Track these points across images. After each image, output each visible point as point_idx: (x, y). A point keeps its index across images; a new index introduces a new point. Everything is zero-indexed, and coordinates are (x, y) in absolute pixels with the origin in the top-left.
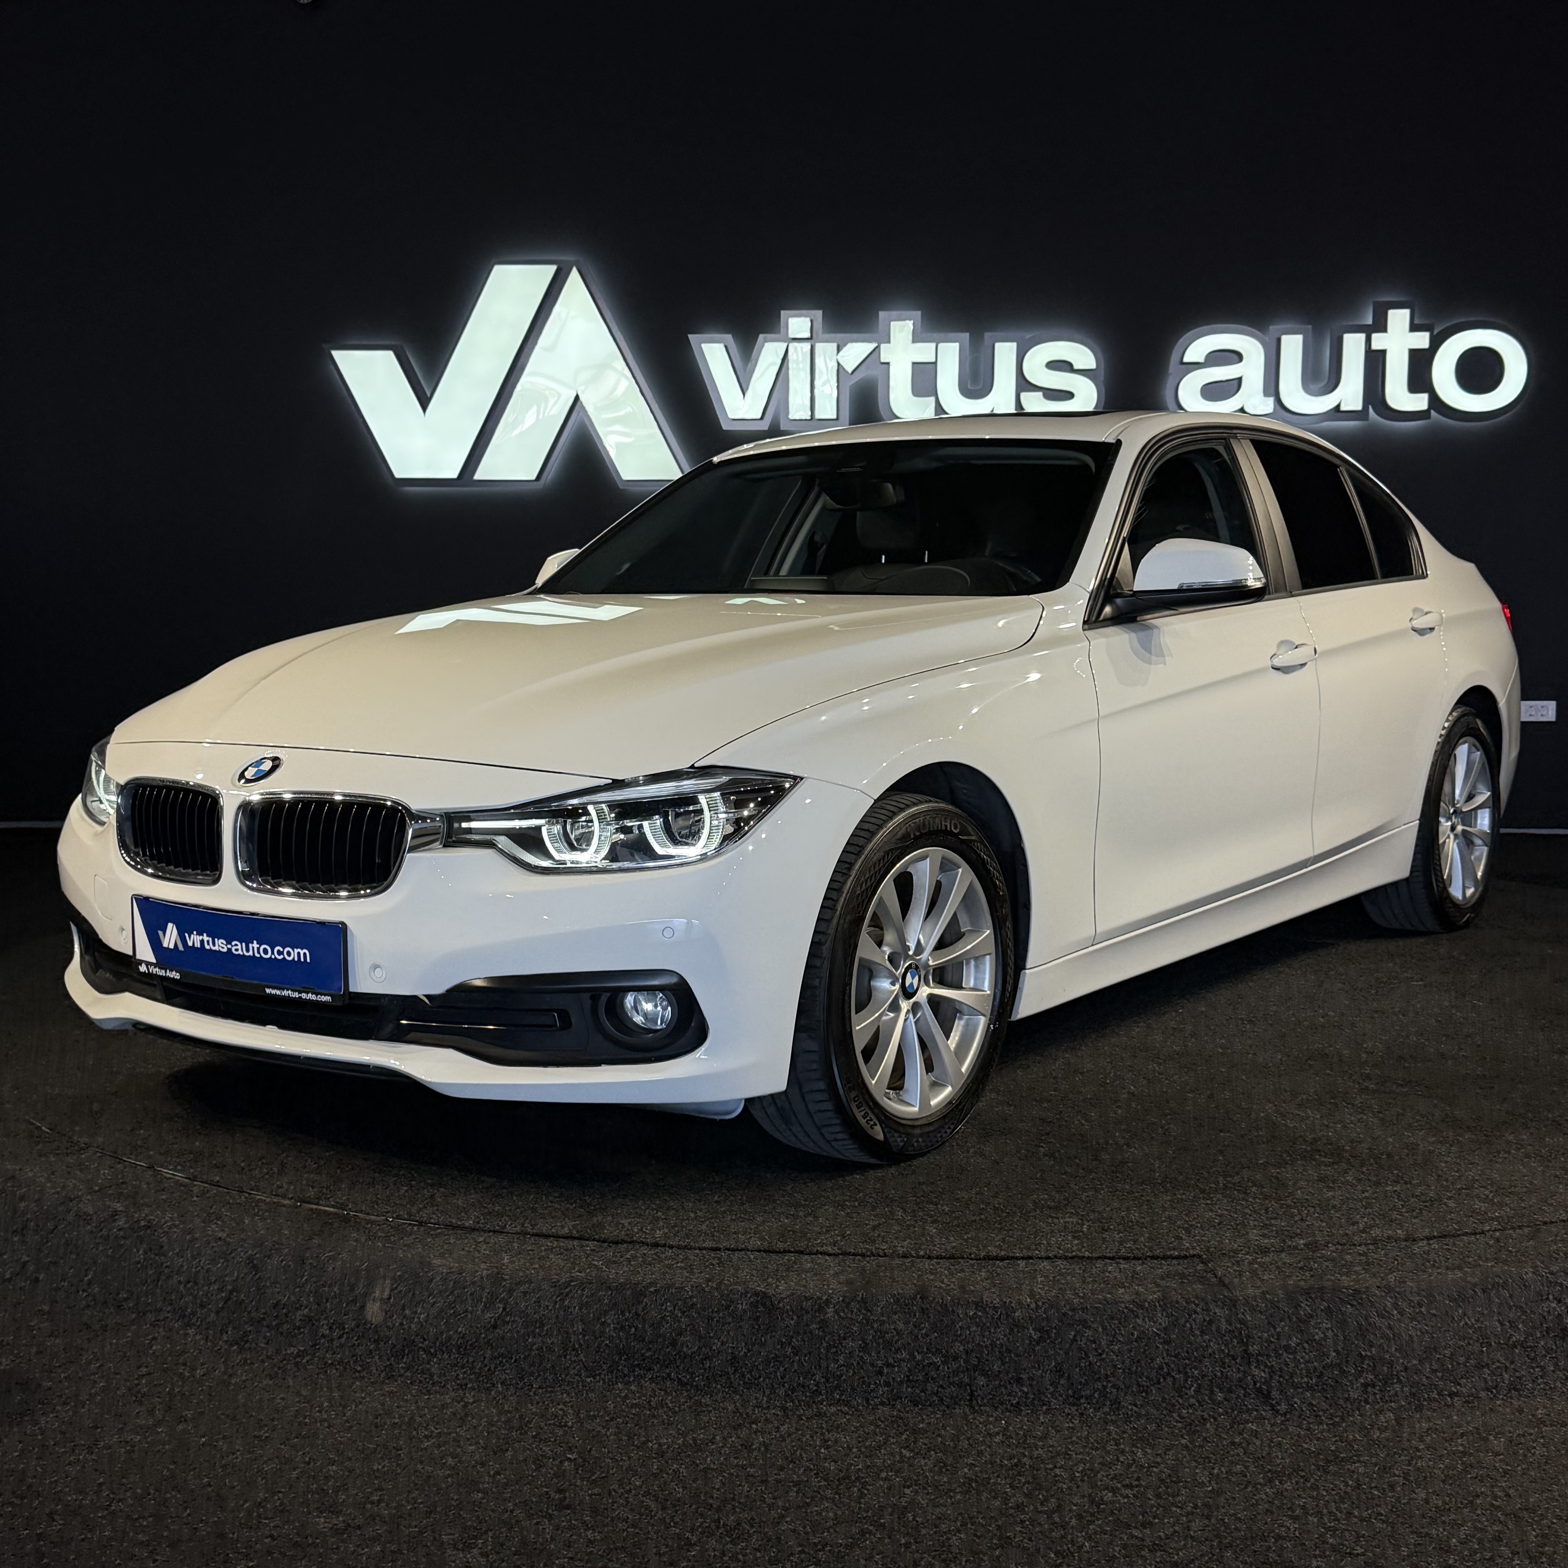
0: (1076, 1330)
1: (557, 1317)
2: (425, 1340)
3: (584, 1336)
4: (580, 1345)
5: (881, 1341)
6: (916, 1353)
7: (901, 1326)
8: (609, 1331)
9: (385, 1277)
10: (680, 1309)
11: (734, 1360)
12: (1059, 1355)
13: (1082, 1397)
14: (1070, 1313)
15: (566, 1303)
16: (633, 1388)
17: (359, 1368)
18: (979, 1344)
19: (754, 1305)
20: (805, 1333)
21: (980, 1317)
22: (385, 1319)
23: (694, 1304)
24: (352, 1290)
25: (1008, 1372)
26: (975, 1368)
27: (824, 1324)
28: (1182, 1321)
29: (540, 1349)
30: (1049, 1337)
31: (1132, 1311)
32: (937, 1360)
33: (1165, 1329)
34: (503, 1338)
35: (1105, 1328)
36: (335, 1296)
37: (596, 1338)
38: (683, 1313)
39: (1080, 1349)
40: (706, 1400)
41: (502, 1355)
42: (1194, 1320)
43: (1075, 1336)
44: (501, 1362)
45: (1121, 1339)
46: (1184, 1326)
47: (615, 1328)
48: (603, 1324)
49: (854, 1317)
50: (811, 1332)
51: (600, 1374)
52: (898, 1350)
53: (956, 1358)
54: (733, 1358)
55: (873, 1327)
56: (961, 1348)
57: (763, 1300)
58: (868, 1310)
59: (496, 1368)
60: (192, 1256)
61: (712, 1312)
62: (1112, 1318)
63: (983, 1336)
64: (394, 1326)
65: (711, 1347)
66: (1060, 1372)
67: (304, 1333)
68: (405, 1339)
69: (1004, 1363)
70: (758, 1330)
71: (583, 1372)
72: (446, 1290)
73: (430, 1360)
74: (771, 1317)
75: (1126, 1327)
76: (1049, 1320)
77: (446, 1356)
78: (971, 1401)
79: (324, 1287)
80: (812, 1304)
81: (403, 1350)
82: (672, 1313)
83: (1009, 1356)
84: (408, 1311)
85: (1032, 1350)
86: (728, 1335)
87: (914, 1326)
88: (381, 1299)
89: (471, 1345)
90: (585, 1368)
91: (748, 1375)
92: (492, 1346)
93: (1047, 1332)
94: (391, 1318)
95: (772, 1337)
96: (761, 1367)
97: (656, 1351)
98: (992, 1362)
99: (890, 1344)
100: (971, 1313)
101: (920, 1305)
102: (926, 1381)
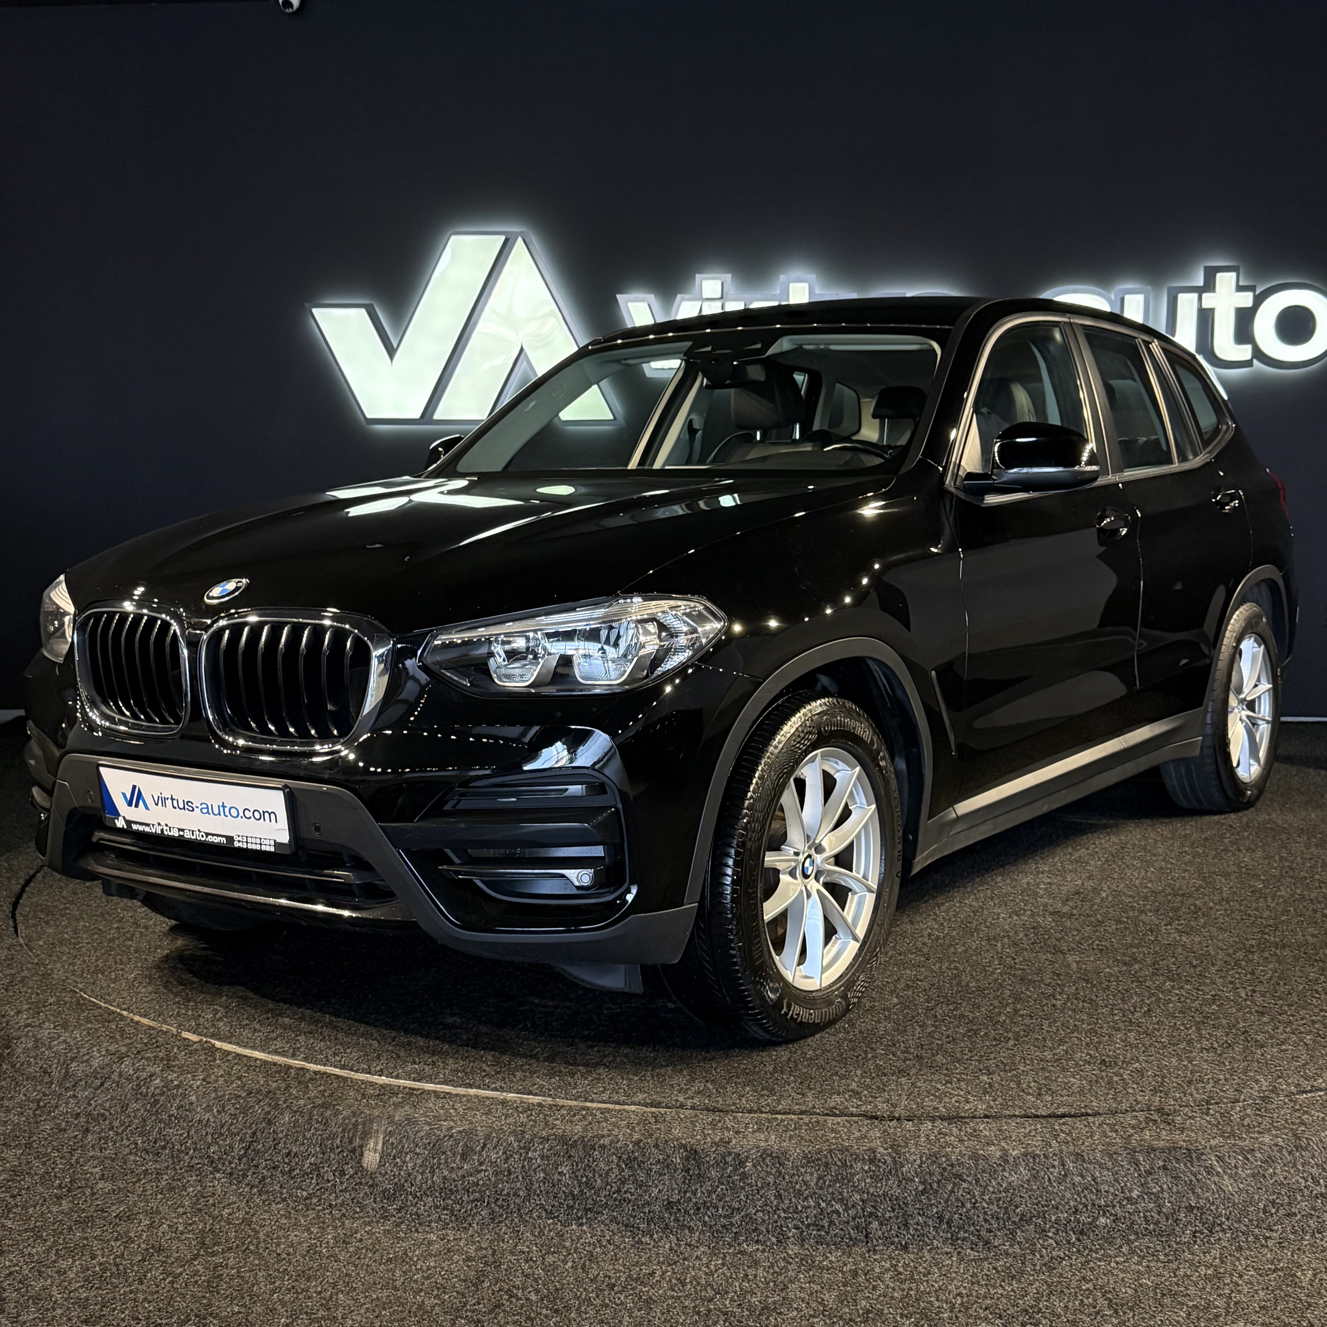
0: (954, 1183)
1: (523, 1167)
3: (544, 1183)
4: (541, 1191)
5: (791, 1190)
6: (821, 1202)
7: (808, 1177)
8: (566, 1179)
9: (377, 1132)
10: (624, 1162)
12: (940, 1203)
13: (959, 1239)
14: (949, 1168)
15: (530, 1155)
16: (585, 1228)
17: (358, 1210)
18: (873, 1194)
19: (687, 1159)
20: (729, 1182)
21: (874, 1171)
22: (380, 1166)
23: (635, 1159)
24: (351, 1142)
25: (897, 1218)
26: (871, 1214)
27: (744, 1176)
28: (1043, 1173)
29: (508, 1194)
30: (931, 1188)
31: (1000, 1165)
32: (838, 1206)
33: (1028, 1181)
34: (477, 1184)
35: (977, 1181)
36: (338, 1147)
37: (554, 1186)
38: (626, 1165)
39: (957, 1199)
40: (647, 1239)
41: (476, 1200)
42: (1052, 1173)
43: (953, 1188)
44: (476, 1205)
46: (1043, 1178)
47: (570, 1177)
48: (559, 1173)
49: (769, 1170)
50: (733, 1183)
51: (558, 1216)
52: (806, 1199)
53: (853, 1206)
54: (669, 1203)
55: (784, 1178)
56: (858, 1197)
57: (693, 1154)
58: (780, 1164)
59: (471, 1210)
60: (218, 1111)
61: (651, 1164)
62: (984, 1171)
63: (876, 1187)
64: (386, 1173)
65: (650, 1195)
66: (941, 1218)
67: (312, 1178)
68: (396, 1184)
69: (894, 1210)
70: (689, 1180)
71: (544, 1214)
72: (429, 1143)
73: (417, 1203)
74: (700, 1169)
75: (995, 1179)
76: (931, 1174)
77: (430, 1199)
78: (867, 1242)
79: (328, 1139)
80: (734, 1159)
81: (394, 1194)
82: (617, 1165)
83: (898, 1204)
84: (398, 1160)
85: (917, 1200)
86: (664, 1184)
87: (819, 1178)
88: (376, 1150)
89: (451, 1190)
90: (546, 1210)
91: (682, 1219)
92: (468, 1191)
93: (930, 1184)
94: (384, 1166)
95: (701, 1187)
96: (692, 1212)
97: (605, 1197)
98: (884, 1209)
99: (799, 1193)
100: (866, 1168)
101: (824, 1160)
102: (829, 1226)
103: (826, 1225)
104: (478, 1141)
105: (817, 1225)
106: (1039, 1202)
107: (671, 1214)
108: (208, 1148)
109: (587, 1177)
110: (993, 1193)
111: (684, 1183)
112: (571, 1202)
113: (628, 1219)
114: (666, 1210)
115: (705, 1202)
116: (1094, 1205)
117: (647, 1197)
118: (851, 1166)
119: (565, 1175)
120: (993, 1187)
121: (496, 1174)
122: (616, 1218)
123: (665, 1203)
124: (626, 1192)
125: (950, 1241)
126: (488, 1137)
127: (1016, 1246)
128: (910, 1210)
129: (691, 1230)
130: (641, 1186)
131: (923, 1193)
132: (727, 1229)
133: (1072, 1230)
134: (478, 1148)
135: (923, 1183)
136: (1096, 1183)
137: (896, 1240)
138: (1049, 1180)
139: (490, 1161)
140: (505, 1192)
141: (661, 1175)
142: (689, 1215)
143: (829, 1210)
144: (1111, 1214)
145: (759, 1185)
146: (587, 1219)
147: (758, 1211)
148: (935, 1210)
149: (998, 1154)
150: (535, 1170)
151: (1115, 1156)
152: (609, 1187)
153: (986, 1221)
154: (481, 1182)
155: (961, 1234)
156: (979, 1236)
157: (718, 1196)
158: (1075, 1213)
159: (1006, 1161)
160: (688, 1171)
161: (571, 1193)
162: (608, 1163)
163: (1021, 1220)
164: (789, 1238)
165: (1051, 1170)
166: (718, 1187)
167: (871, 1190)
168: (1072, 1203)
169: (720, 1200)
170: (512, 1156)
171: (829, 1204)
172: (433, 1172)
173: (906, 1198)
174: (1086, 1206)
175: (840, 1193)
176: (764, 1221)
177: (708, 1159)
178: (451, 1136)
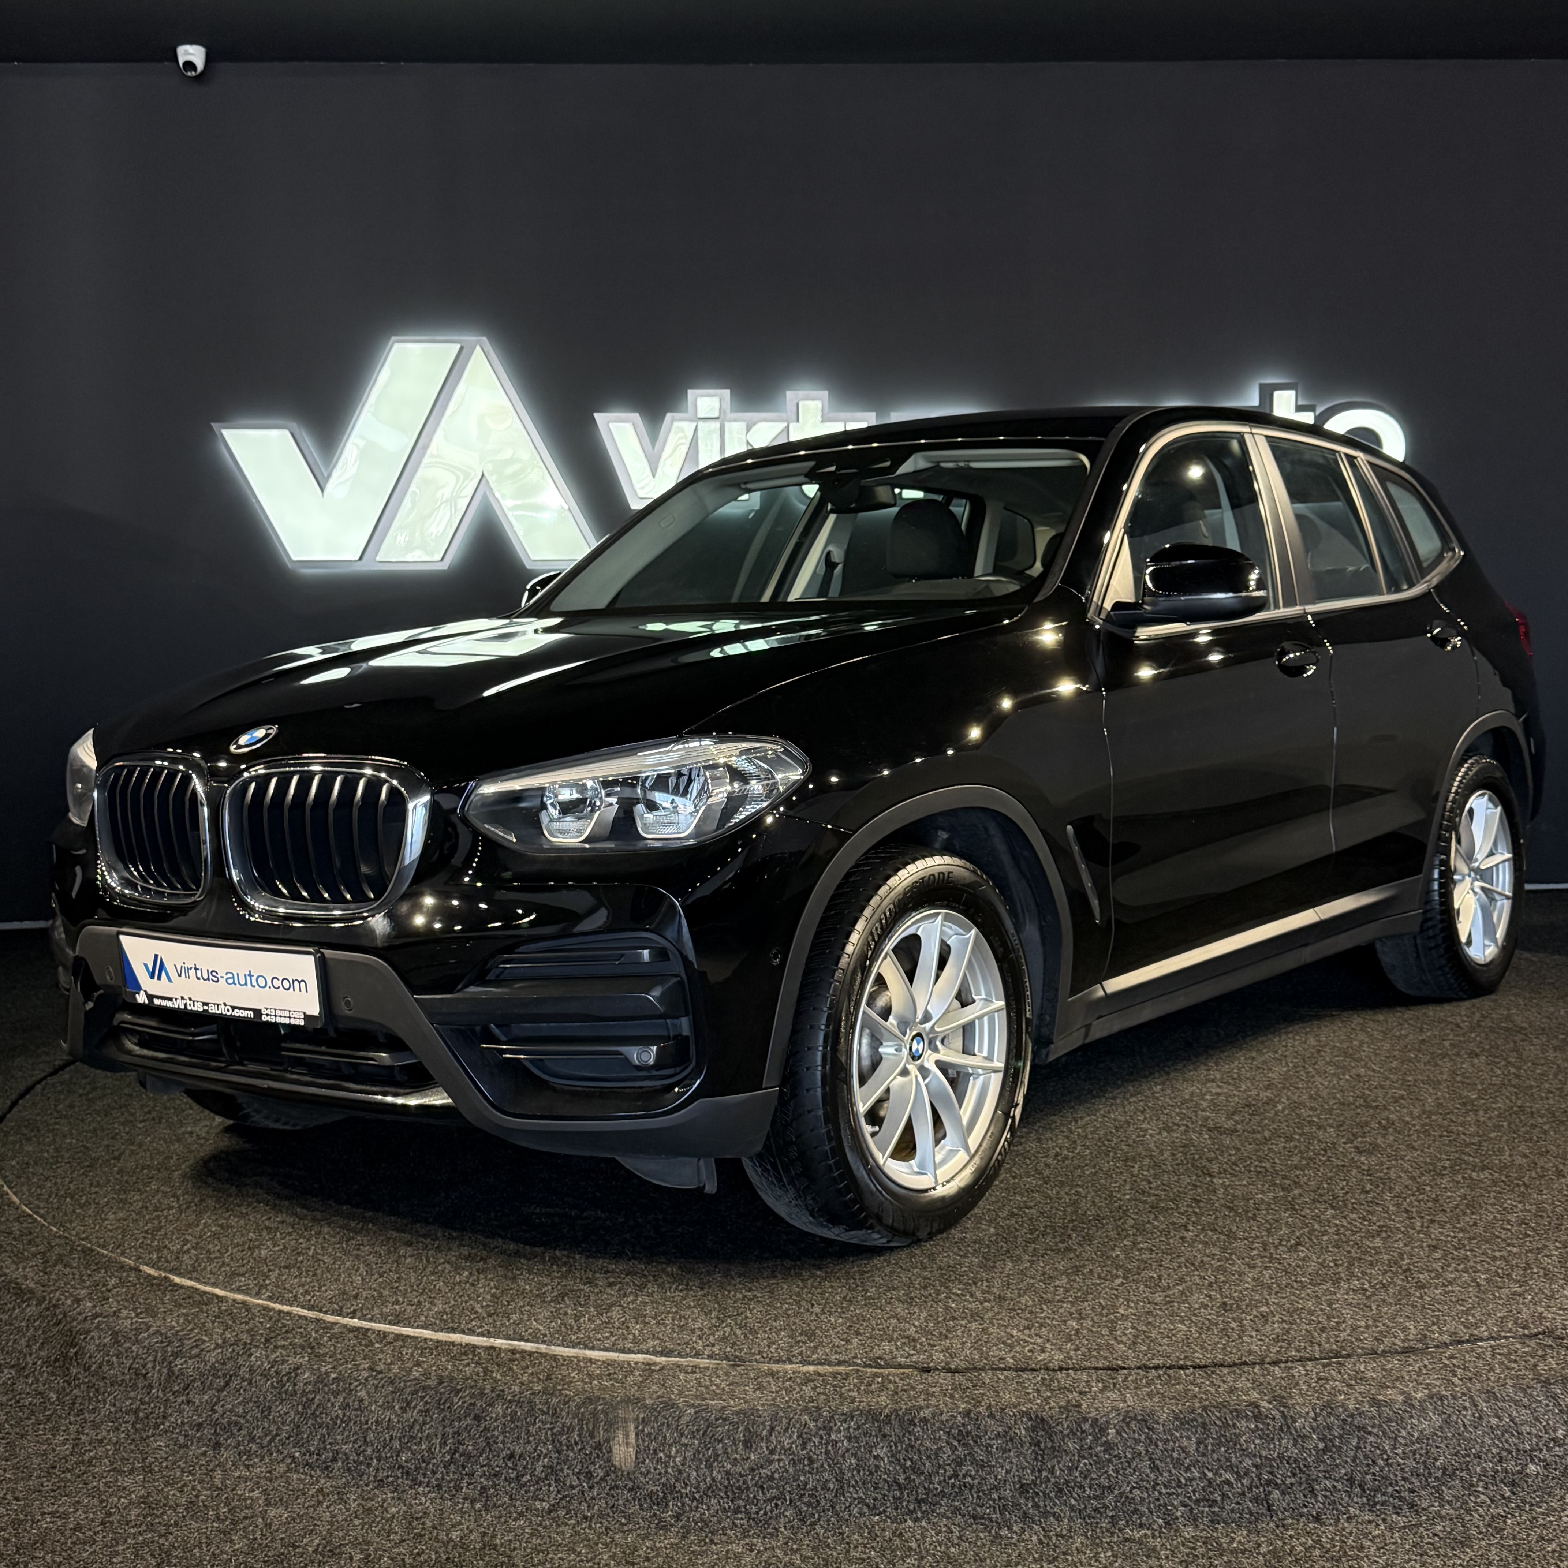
0: (1358, 1437)
1: (827, 1452)
2: (686, 1485)
3: (859, 1472)
4: (856, 1482)
5: (1168, 1460)
6: (1206, 1471)
7: (1185, 1443)
8: (885, 1464)
9: (625, 1421)
10: (955, 1438)
11: (1023, 1489)
12: (1346, 1462)
14: (1349, 1420)
15: (833, 1437)
16: (924, 1524)
17: (624, 1520)
18: (1266, 1457)
19: (1034, 1429)
20: (1091, 1455)
21: (1262, 1430)
22: (637, 1464)
23: (968, 1433)
24: (592, 1436)
25: (1300, 1484)
26: (1269, 1483)
27: (1109, 1447)
28: (1455, 1417)
29: (815, 1488)
30: (1334, 1446)
32: (1228, 1476)
33: (1441, 1427)
34: (771, 1478)
35: (1384, 1433)
36: (576, 1444)
37: (871, 1474)
38: (959, 1441)
39: (1366, 1457)
40: (1005, 1532)
41: (776, 1498)
42: (1465, 1416)
43: (1359, 1443)
44: (777, 1505)
45: (1403, 1441)
46: (1457, 1423)
47: (890, 1462)
48: (876, 1457)
49: (1136, 1436)
50: (1096, 1456)
51: (885, 1511)
52: (1188, 1469)
53: (1246, 1474)
54: (1022, 1486)
55: (1157, 1446)
56: (1250, 1462)
57: (1039, 1423)
58: (1149, 1429)
59: (772, 1511)
60: (401, 1408)
61: (990, 1438)
62: (1390, 1420)
63: (1269, 1450)
64: (649, 1472)
65: (996, 1477)
66: (1351, 1481)
67: (550, 1485)
68: (664, 1485)
69: (1294, 1475)
70: (1042, 1456)
71: (865, 1510)
72: (698, 1431)
73: (697, 1507)
74: (1052, 1441)
75: (1405, 1429)
76: (1329, 1428)
77: (714, 1501)
78: (1272, 1517)
79: (561, 1433)
80: (1091, 1426)
81: (665, 1497)
82: (948, 1443)
83: (1298, 1468)
84: (661, 1455)
85: (1319, 1461)
86: (1011, 1462)
87: (1199, 1443)
88: (628, 1444)
89: (739, 1488)
90: (868, 1505)
91: (1041, 1504)
92: (762, 1487)
93: (1331, 1440)
94: (643, 1463)
95: (1059, 1462)
96: (1053, 1495)
97: (940, 1483)
98: (1283, 1473)
99: (1178, 1463)
100: (1253, 1426)
101: (1200, 1420)
102: (1223, 1499)
103: (1219, 1498)
104: (763, 1423)
105: (1207, 1501)
106: (1458, 1452)
107: (1027, 1500)
108: (398, 1456)
109: (911, 1460)
110: (1406, 1445)
111: (1036, 1459)
112: (897, 1493)
113: (974, 1509)
114: (1021, 1493)
115: (1067, 1482)
116: (1518, 1450)
117: (992, 1481)
118: (1234, 1425)
119: (882, 1459)
120: (1404, 1438)
121: (794, 1463)
122: (958, 1509)
123: (1017, 1486)
124: (964, 1476)
125: (1367, 1508)
126: (774, 1417)
127: (1447, 1507)
128: (1314, 1473)
129: (1058, 1518)
130: (982, 1467)
131: (1325, 1450)
132: (1099, 1512)
133: (1502, 1481)
134: (764, 1433)
135: (1322, 1440)
136: (1516, 1424)
137: (1305, 1510)
138: (1464, 1425)
139: (783, 1448)
140: (810, 1486)
141: (1005, 1451)
142: (1051, 1498)
143: (1218, 1480)
144: (1540, 1460)
145: (1129, 1456)
146: (923, 1512)
147: (1134, 1488)
148: (1343, 1471)
149: (1401, 1398)
150: (843, 1456)
151: (1529, 1391)
152: (942, 1471)
153: (1404, 1479)
154: (776, 1476)
155: (1379, 1498)
156: (1401, 1499)
157: (1081, 1473)
158: (1500, 1461)
159: (1412, 1406)
160: (1038, 1444)
161: (895, 1481)
162: (935, 1440)
163: (1444, 1474)
164: (1177, 1518)
165: (1464, 1412)
166: (1079, 1461)
167: (1264, 1453)
168: (1494, 1450)
169: (1085, 1478)
170: (810, 1440)
171: (1215, 1474)
172: (710, 1467)
173: (1305, 1459)
174: (1510, 1452)
175: (1228, 1460)
176: (1142, 1499)
177: (1060, 1428)
178: (725, 1420)
